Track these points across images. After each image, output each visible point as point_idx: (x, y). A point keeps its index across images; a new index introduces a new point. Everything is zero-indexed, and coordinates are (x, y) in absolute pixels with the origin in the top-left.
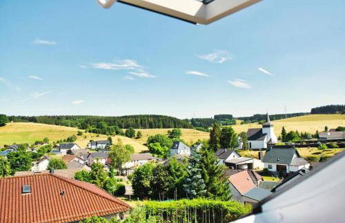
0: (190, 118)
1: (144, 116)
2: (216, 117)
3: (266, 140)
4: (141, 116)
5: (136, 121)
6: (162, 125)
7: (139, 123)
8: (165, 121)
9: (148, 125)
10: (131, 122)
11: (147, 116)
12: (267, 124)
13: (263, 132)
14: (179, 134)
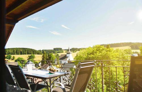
0: (42, 50)
1: (18, 48)
2: (54, 49)
3: (68, 60)
4: (16, 49)
5: (14, 51)
6: (27, 53)
7: (15, 52)
8: (28, 51)
9: (20, 53)
10: (11, 51)
11: (20, 48)
12: (68, 52)
13: (67, 56)
14: (34, 57)
